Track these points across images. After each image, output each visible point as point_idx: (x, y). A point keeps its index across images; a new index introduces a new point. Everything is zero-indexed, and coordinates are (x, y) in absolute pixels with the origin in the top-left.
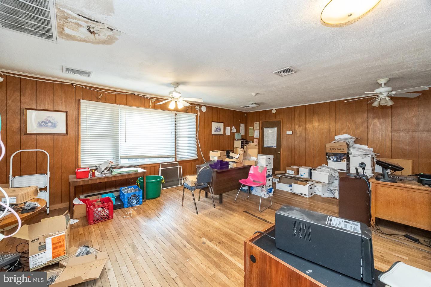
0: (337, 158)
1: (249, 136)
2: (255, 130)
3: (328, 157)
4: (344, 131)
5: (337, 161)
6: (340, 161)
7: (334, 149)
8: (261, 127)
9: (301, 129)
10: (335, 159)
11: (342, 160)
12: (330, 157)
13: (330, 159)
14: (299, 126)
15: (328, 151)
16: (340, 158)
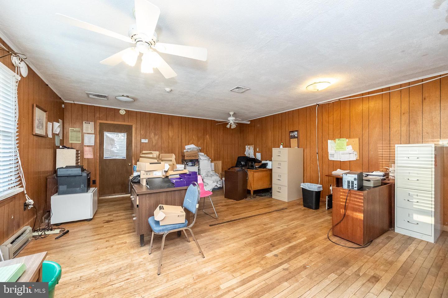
0: (192, 163)
1: (70, 142)
2: (85, 133)
3: (187, 163)
4: (191, 142)
5: (192, 166)
6: (194, 166)
7: (190, 156)
8: (98, 130)
9: (156, 137)
10: (191, 164)
11: (196, 164)
12: (188, 163)
13: (188, 165)
14: (155, 134)
15: (186, 158)
16: (194, 163)
